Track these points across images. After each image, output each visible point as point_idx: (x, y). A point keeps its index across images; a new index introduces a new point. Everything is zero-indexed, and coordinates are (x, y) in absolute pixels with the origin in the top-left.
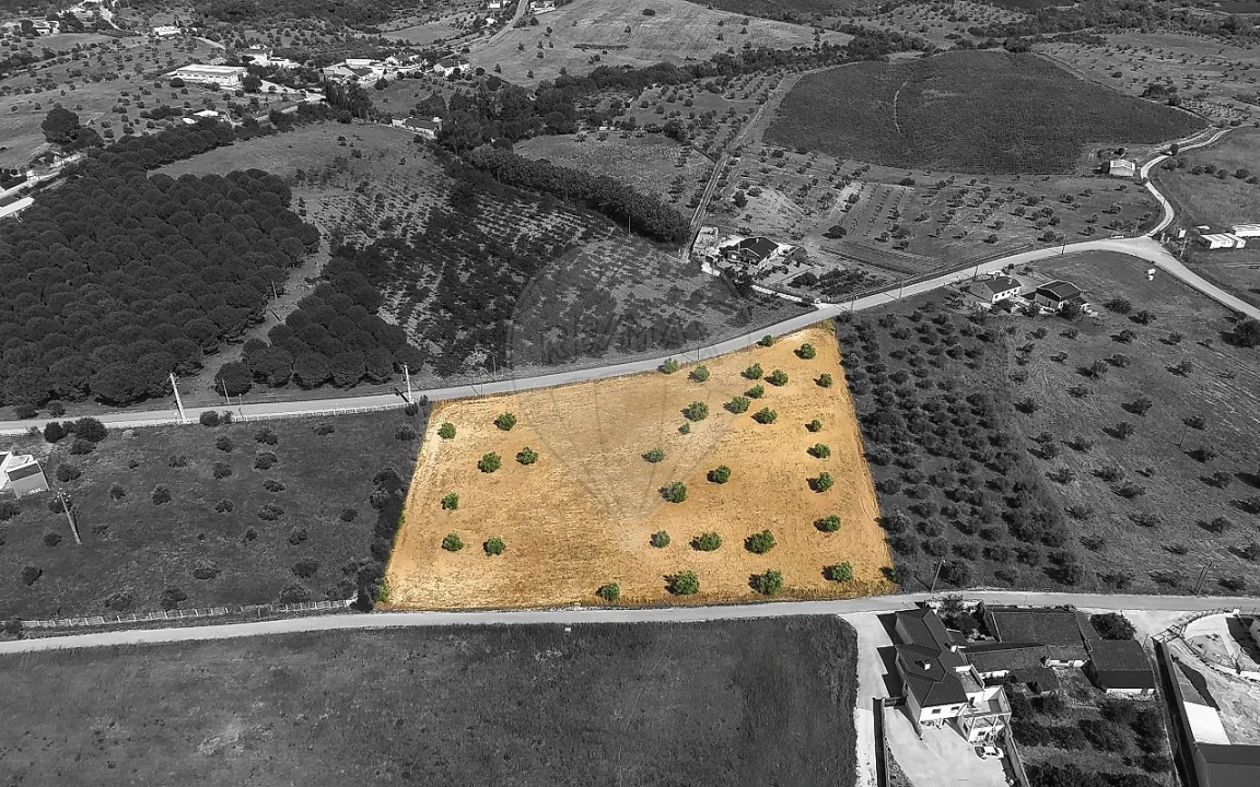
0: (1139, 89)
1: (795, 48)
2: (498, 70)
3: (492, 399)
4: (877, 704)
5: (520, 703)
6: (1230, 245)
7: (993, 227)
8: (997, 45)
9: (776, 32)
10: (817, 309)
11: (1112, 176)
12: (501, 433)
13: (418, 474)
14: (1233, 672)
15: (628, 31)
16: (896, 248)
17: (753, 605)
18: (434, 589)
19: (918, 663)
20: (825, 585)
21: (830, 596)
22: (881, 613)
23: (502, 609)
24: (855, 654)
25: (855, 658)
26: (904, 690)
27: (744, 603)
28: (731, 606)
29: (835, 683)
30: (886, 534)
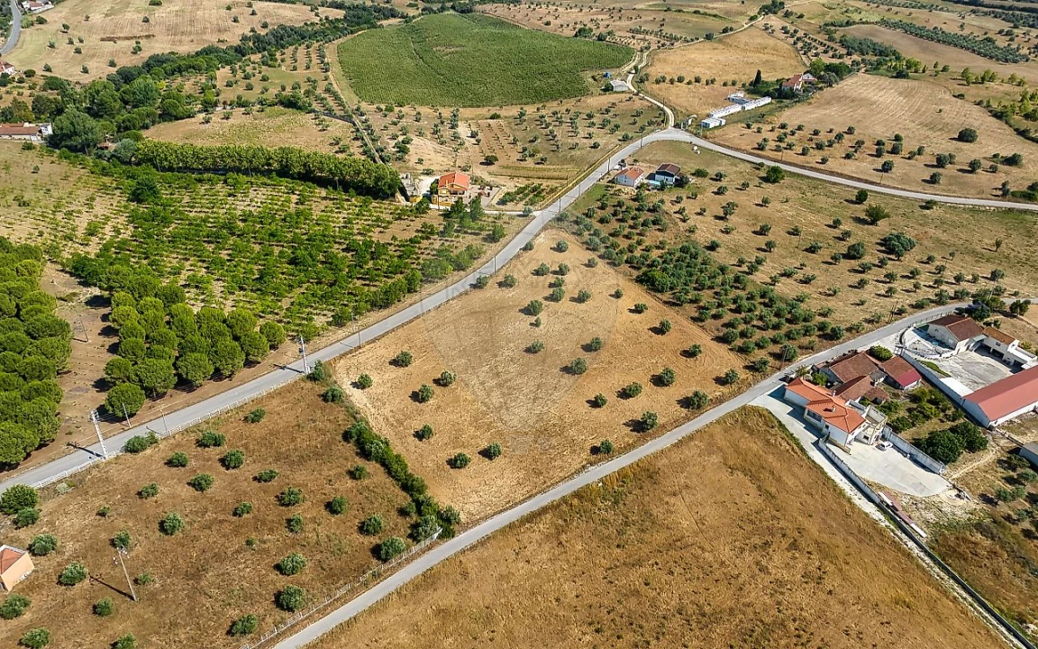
0: (569, 33)
1: (306, 24)
2: (48, 69)
3: (367, 347)
4: (816, 444)
5: (618, 546)
6: (718, 124)
7: (586, 138)
8: (448, 9)
9: (281, 11)
10: (535, 217)
11: (616, 92)
12: (401, 371)
13: (372, 423)
14: (938, 356)
15: (146, 20)
16: (538, 163)
17: (696, 419)
18: (481, 499)
19: (826, 410)
20: (725, 390)
21: (734, 395)
22: (769, 393)
23: (543, 491)
24: (779, 422)
25: (781, 425)
26: (825, 430)
27: (689, 420)
28: (683, 426)
29: (784, 444)
30: (726, 347)
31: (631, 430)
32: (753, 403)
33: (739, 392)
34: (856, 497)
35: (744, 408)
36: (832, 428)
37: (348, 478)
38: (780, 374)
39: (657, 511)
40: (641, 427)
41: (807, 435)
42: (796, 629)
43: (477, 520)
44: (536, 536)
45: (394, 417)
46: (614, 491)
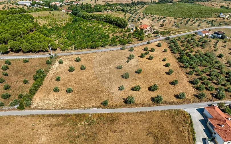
3: (75, 55)
4: (204, 140)
7: (198, 24)
10: (160, 38)
12: (76, 63)
13: (50, 72)
16: (176, 28)
17: (153, 107)
19: (219, 125)
20: (176, 100)
21: (179, 103)
22: (197, 108)
23: (69, 109)
24: (191, 122)
25: (191, 123)
26: (213, 135)
27: (150, 106)
28: (145, 107)
29: (186, 133)
30: (191, 85)
31: (124, 102)
32: (185, 110)
33: (183, 103)
35: (179, 110)
36: (217, 135)
38: (210, 103)
39: (100, 135)
41: (202, 133)
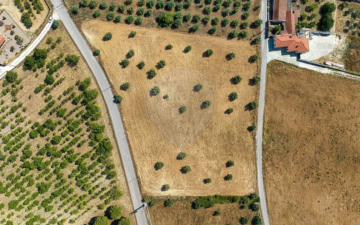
13: (190, 195)
17: (261, 86)
18: (248, 180)
20: (256, 64)
21: (260, 63)
22: (268, 50)
23: (256, 159)
25: (284, 63)
27: (259, 89)
28: (260, 93)
32: (268, 61)
34: (321, 70)
35: (268, 66)
37: (216, 216)
40: (251, 107)
41: (293, 59)
42: (339, 129)
43: (256, 187)
44: (271, 173)
45: (191, 185)
46: (269, 138)
